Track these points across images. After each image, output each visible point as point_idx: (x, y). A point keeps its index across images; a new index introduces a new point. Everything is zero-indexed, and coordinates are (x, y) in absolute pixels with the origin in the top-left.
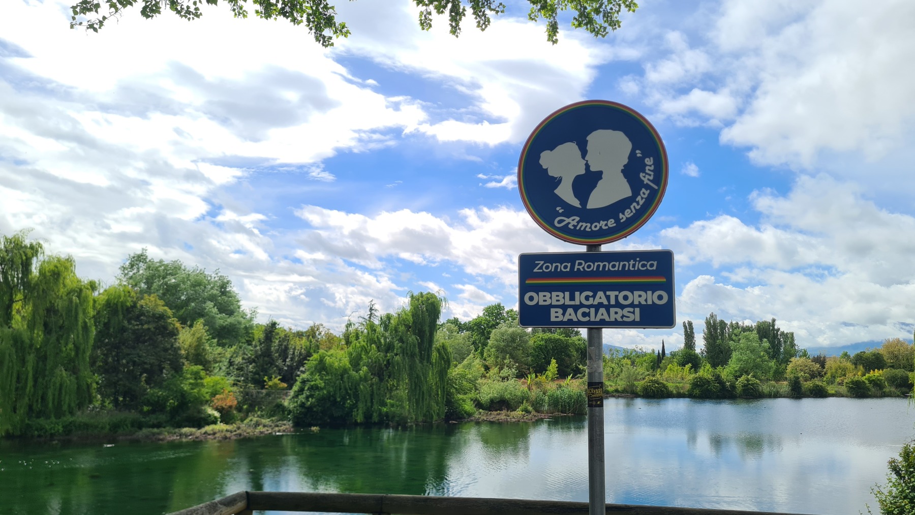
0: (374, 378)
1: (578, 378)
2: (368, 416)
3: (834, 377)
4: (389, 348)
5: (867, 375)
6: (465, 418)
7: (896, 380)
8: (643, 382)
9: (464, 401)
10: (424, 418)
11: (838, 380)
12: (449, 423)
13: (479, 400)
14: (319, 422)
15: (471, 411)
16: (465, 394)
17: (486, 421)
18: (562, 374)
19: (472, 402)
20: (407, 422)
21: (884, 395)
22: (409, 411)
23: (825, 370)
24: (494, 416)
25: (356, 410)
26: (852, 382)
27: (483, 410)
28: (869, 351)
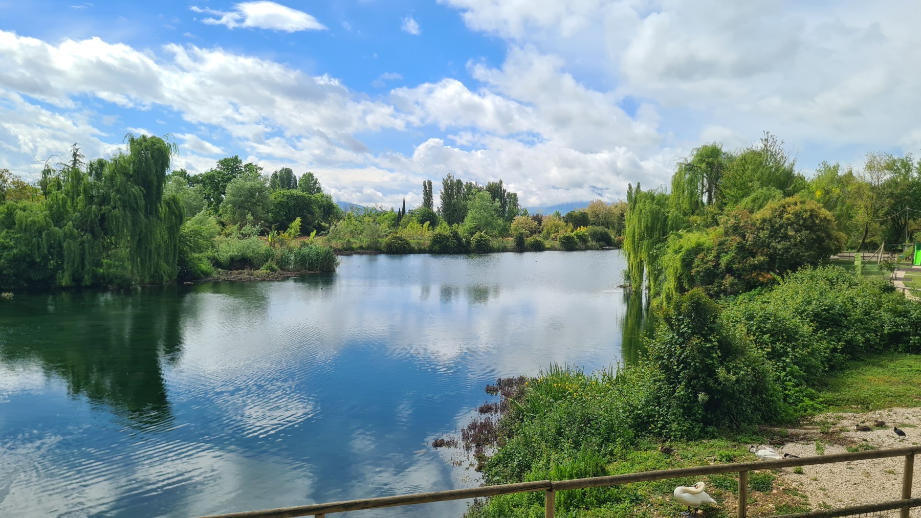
0: (84, 235)
1: (322, 235)
2: (77, 279)
3: (549, 233)
4: (104, 200)
5: (575, 231)
6: (201, 278)
7: (597, 235)
8: (386, 239)
9: (200, 260)
10: (152, 280)
11: (552, 236)
12: (183, 283)
13: (217, 259)
14: (12, 287)
15: (208, 271)
16: (201, 252)
17: (227, 280)
18: (305, 231)
19: (209, 261)
20: (130, 285)
21: (587, 248)
22: (132, 272)
23: (541, 227)
24: (235, 275)
25: (60, 271)
26: (564, 238)
27: (222, 269)
28: (578, 210)
